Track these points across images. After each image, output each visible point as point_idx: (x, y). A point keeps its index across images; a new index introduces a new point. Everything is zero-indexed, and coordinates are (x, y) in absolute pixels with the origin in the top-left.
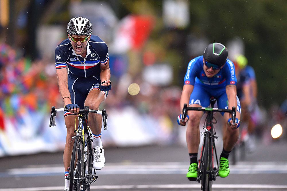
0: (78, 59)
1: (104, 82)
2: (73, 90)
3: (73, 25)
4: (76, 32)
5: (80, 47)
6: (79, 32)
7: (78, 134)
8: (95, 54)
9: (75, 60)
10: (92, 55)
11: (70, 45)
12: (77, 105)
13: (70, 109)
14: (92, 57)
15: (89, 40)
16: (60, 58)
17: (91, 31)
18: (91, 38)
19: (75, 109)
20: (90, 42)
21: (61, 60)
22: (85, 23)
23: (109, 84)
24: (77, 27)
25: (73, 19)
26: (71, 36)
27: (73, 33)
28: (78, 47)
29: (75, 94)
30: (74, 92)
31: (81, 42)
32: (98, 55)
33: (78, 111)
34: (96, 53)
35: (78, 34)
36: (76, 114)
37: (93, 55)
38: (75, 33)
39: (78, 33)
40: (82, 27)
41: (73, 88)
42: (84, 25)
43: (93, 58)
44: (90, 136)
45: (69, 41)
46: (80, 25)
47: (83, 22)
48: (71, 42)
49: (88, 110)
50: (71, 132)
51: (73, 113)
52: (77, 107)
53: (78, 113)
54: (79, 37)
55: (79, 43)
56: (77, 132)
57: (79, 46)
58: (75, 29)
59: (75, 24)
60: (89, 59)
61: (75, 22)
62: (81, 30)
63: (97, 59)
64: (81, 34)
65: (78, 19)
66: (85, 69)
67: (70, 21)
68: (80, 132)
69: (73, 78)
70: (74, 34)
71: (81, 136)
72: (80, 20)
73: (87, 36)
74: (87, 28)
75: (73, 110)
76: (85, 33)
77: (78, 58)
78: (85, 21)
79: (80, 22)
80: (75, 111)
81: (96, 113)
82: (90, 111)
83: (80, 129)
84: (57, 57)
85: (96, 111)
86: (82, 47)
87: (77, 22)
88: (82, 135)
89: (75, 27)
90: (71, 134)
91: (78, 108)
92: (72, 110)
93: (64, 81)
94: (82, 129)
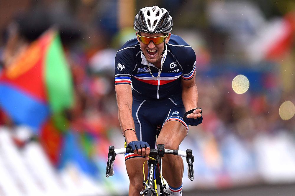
0: (149, 70)
1: (192, 111)
2: (138, 118)
3: (143, 18)
4: (146, 28)
5: (152, 51)
6: (152, 29)
7: (148, 187)
8: (175, 64)
9: (145, 71)
10: (171, 65)
11: (138, 48)
12: (146, 143)
13: (136, 149)
14: (171, 68)
15: (167, 41)
16: (124, 67)
17: (171, 28)
18: (172, 38)
19: (144, 150)
20: (169, 44)
21: (124, 71)
22: (161, 15)
23: (200, 115)
24: (149, 21)
25: (143, 10)
26: (140, 35)
27: (142, 30)
28: (151, 51)
29: (140, 125)
30: (139, 122)
31: (155, 45)
32: (180, 65)
33: (148, 152)
34: (178, 61)
35: (149, 32)
36: (145, 156)
37: (173, 64)
38: (145, 30)
39: (150, 29)
40: (156, 21)
41: (137, 115)
42: (159, 18)
43: (173, 69)
44: (164, 188)
45: (137, 42)
46: (153, 18)
47: (158, 14)
48: (139, 43)
49: (164, 151)
50: (137, 183)
51: (141, 155)
52: (146, 147)
53: (148, 155)
54: (152, 35)
55: (152, 46)
56: (146, 184)
57: (151, 49)
58: (145, 24)
59: (146, 17)
60: (166, 71)
61: (145, 14)
62: (154, 25)
63: (178, 70)
64: (154, 32)
65: (150, 9)
66: (159, 84)
67: (139, 12)
68: (151, 183)
69: (138, 100)
70: (144, 32)
71: (153, 190)
72: (154, 11)
73: (165, 35)
74: (164, 22)
75: (140, 152)
76: (161, 31)
77: (149, 68)
78: (161, 12)
79: (153, 14)
80: (144, 152)
81: (176, 154)
82: (167, 151)
83: (151, 179)
84: (120, 66)
85: (176, 151)
86: (156, 51)
87: (149, 14)
88: (154, 188)
89: (145, 22)
90: (137, 186)
91: (149, 148)
92: (139, 150)
93: (127, 104)
94: (154, 180)
